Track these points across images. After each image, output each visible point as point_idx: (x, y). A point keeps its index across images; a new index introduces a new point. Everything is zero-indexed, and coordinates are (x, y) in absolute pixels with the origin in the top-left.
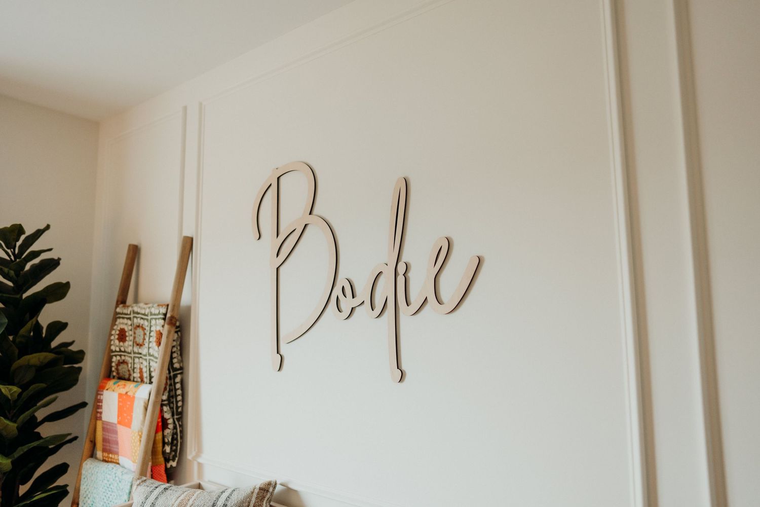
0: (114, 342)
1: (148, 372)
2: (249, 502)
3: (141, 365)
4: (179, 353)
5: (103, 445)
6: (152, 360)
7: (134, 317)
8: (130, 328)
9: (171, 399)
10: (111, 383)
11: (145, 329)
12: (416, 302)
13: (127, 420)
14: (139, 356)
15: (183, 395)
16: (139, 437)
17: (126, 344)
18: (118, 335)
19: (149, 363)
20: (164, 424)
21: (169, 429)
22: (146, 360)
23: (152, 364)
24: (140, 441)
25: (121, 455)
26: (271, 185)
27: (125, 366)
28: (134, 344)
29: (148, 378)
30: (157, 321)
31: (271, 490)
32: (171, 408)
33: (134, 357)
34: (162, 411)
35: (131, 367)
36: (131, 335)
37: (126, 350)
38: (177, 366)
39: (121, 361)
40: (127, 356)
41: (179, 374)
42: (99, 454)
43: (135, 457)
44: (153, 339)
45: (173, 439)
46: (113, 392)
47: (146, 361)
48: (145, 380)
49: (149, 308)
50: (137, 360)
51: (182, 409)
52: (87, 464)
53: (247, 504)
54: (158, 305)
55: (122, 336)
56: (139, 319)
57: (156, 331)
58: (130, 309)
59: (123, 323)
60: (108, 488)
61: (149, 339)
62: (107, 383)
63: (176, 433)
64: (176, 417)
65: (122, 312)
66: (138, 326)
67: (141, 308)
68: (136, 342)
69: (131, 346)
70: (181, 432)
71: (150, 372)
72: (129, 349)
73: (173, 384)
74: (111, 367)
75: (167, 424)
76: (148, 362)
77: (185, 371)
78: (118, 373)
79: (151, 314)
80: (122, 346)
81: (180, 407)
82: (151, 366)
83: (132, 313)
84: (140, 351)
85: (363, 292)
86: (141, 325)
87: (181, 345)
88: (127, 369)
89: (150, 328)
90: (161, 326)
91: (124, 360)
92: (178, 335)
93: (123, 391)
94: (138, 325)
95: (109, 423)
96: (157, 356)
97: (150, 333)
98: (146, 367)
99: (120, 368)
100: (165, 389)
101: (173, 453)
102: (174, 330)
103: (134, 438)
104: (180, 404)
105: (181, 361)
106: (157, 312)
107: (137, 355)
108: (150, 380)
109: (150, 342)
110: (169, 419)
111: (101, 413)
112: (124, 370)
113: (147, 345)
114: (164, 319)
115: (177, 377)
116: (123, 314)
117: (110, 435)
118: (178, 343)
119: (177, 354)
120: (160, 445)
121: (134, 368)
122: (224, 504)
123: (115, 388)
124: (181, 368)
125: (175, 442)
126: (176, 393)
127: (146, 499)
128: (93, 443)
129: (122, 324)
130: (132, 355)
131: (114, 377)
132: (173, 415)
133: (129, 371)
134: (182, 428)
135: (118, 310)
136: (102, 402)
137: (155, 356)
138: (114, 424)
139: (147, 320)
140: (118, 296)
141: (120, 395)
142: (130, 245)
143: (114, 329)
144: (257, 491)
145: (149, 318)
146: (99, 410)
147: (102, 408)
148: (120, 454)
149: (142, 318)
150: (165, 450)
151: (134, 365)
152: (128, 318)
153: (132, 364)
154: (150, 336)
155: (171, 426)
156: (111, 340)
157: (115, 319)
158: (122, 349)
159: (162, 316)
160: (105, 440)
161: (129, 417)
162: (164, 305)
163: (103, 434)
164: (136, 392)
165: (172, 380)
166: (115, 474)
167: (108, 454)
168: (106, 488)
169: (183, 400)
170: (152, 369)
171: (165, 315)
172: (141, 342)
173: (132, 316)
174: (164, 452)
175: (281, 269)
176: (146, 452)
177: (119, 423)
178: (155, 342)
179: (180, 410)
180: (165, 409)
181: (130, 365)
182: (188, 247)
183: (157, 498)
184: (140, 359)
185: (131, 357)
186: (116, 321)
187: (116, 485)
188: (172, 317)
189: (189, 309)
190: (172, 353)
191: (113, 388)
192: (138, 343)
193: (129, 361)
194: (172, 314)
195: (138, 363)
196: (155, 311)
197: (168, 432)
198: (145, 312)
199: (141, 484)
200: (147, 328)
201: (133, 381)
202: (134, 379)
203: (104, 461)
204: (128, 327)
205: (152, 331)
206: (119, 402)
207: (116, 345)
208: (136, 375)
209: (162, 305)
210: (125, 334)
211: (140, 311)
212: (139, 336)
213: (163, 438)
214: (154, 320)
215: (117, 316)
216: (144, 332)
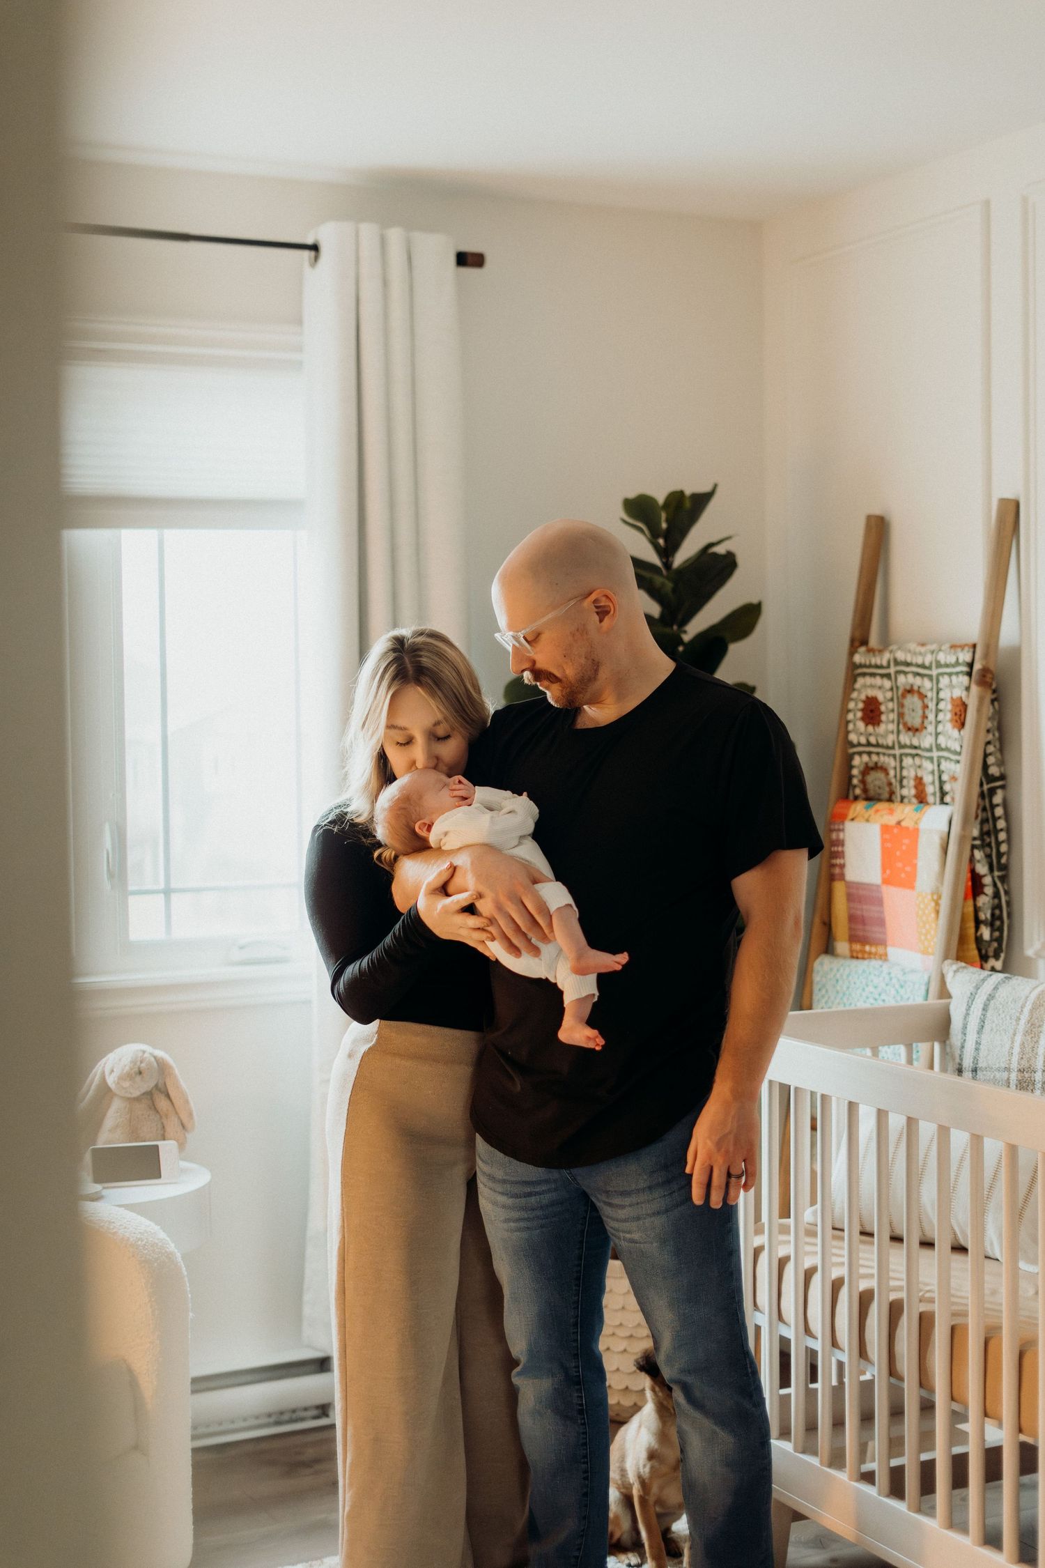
0: (855, 725)
1: (937, 783)
3: (918, 770)
4: (998, 745)
5: (850, 929)
6: (947, 759)
7: (898, 672)
8: (889, 695)
9: (985, 837)
10: (859, 807)
11: (926, 696)
13: (903, 875)
14: (914, 752)
15: (1008, 830)
16: (933, 904)
17: (882, 728)
18: (863, 710)
19: (939, 766)
20: (976, 885)
21: (986, 895)
22: (931, 759)
23: (945, 765)
24: (937, 912)
25: (893, 945)
27: (881, 775)
28: (902, 728)
29: (938, 794)
30: (954, 678)
32: (989, 856)
33: (901, 755)
34: (972, 859)
35: (895, 776)
36: (893, 711)
37: (880, 742)
38: (994, 771)
39: (871, 765)
40: (884, 754)
41: (999, 787)
42: (842, 946)
43: (926, 944)
44: (946, 716)
45: (993, 915)
46: (868, 825)
47: (932, 762)
48: (930, 799)
49: (932, 652)
51: (1008, 860)
52: (822, 964)
54: (953, 647)
55: (872, 712)
56: (910, 676)
57: (952, 698)
58: (887, 656)
59: (872, 686)
60: (876, 1000)
61: (936, 716)
62: (848, 808)
63: (999, 906)
64: (996, 873)
65: (868, 663)
66: (910, 691)
67: (915, 654)
68: (905, 724)
69: (892, 732)
70: (1009, 903)
71: (941, 783)
72: (890, 740)
73: (989, 807)
74: (851, 777)
75: (983, 886)
76: (936, 763)
77: (1010, 781)
78: (865, 790)
79: (939, 665)
80: (870, 734)
81: (1004, 854)
82: (943, 772)
83: (892, 664)
84: (915, 742)
86: (916, 688)
87: (1000, 728)
88: (885, 780)
89: (938, 693)
90: (964, 688)
91: (876, 763)
92: (996, 707)
93: (891, 820)
94: (908, 688)
95: (863, 884)
96: (958, 749)
97: (937, 704)
98: (933, 772)
99: (869, 778)
100: (977, 817)
101: (995, 945)
102: (989, 696)
103: (922, 906)
104: (1004, 848)
105: (1001, 763)
106: (952, 659)
107: (908, 751)
108: (943, 798)
109: (938, 722)
110: (984, 876)
111: (842, 866)
112: (877, 783)
113: (931, 728)
114: (969, 674)
115: (996, 793)
116: (870, 666)
117: (865, 907)
118: (995, 724)
119: (995, 746)
120: (971, 924)
121: (902, 778)
123: (870, 816)
124: (1002, 777)
125: (998, 923)
126: (995, 826)
127: (977, 988)
128: (828, 928)
129: (867, 687)
130: (897, 752)
131: (856, 798)
132: (991, 869)
133: (890, 784)
134: (1010, 897)
135: (858, 658)
136: (843, 845)
137: (953, 749)
138: (874, 884)
139: (930, 677)
140: (853, 631)
141: (885, 829)
142: (869, 518)
143: (852, 699)
145: (934, 672)
146: (838, 861)
147: (844, 858)
148: (888, 943)
149: (918, 674)
150: (981, 935)
151: (901, 771)
152: (882, 676)
153: (898, 769)
154: (938, 711)
155: (989, 890)
156: (848, 722)
157: (852, 677)
158: (873, 740)
159: (965, 669)
160: (852, 918)
161: (908, 869)
162: (966, 645)
163: (849, 908)
164: (919, 819)
165: (987, 801)
166: (889, 974)
167: (865, 943)
168: (871, 1000)
169: (1009, 840)
170: (945, 777)
171: (971, 665)
172: (917, 722)
173: (892, 670)
174: (979, 940)
177: (886, 881)
178: (951, 721)
179: (1004, 860)
180: (978, 854)
181: (892, 773)
182: (1010, 519)
183: (996, 988)
184: (917, 759)
185: (894, 756)
186: (855, 681)
187: (893, 992)
188: (985, 671)
189: (1015, 654)
190: (986, 756)
191: (866, 816)
192: (910, 725)
193: (889, 764)
194: (984, 663)
195: (911, 766)
196: (946, 658)
197: (983, 901)
198: (924, 662)
199: (961, 970)
200: (929, 694)
201: (902, 801)
202: (902, 798)
203: (852, 957)
204: (884, 693)
205: (942, 700)
206: (884, 841)
207: (859, 731)
208: (909, 791)
209: (962, 647)
210: (879, 709)
211: (912, 658)
212: (911, 712)
213: (976, 910)
214: (946, 677)
215: (854, 673)
216: (923, 702)
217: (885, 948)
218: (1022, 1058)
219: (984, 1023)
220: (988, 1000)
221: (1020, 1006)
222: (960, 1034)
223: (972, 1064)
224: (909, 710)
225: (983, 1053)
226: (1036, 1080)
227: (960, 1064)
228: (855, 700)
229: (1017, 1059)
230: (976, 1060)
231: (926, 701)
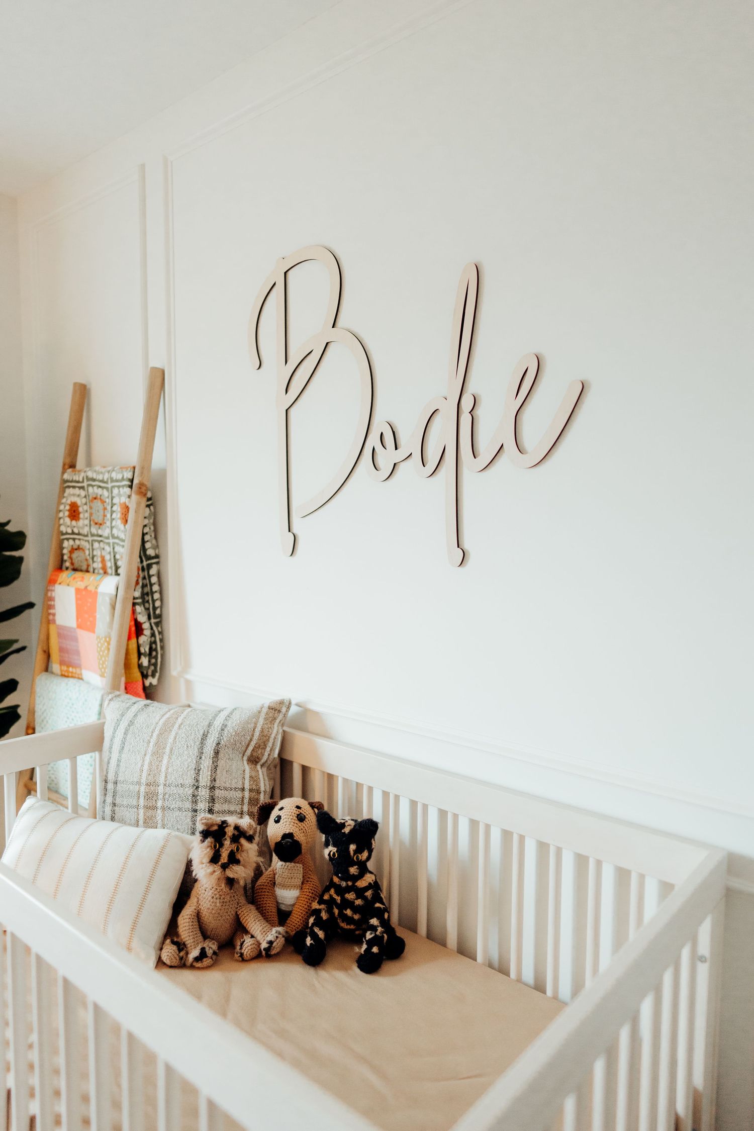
0: (64, 520)
1: (113, 560)
2: (256, 724)
3: (102, 551)
4: (153, 536)
5: (60, 656)
6: (118, 544)
7: (88, 485)
8: (84, 500)
9: (146, 596)
10: (64, 576)
11: (105, 502)
12: (486, 450)
13: (88, 623)
14: (100, 539)
15: (161, 593)
16: (106, 644)
17: (81, 523)
18: (69, 510)
19: (114, 549)
20: (138, 629)
21: (145, 635)
22: (108, 544)
23: (117, 549)
24: (109, 649)
25: (85, 668)
26: (275, 284)
27: (81, 553)
28: (92, 522)
29: (114, 568)
30: (121, 489)
31: (284, 710)
32: (148, 609)
33: (92, 541)
34: (134, 612)
35: (89, 555)
36: (87, 511)
37: (81, 531)
38: (151, 552)
39: (75, 547)
40: (83, 540)
41: (154, 563)
42: (55, 667)
43: (103, 670)
44: (117, 515)
45: (151, 648)
46: (68, 587)
47: (109, 546)
48: (109, 571)
49: (109, 472)
50: (96, 545)
51: (161, 610)
52: (41, 680)
53: (253, 725)
54: (121, 468)
55: (74, 513)
56: (95, 488)
57: (120, 503)
58: (82, 474)
59: (74, 495)
61: (111, 515)
62: (58, 576)
63: (155, 642)
64: (153, 621)
65: (71, 479)
66: (95, 498)
67: (98, 473)
68: (94, 521)
69: (87, 525)
70: (161, 640)
71: (116, 560)
72: (85, 531)
73: (147, 577)
74: (62, 555)
75: (143, 629)
76: (112, 547)
77: (162, 559)
78: (72, 564)
79: (112, 481)
80: (74, 527)
81: (158, 607)
82: (116, 553)
83: (85, 480)
84: (100, 532)
85: (410, 441)
86: (99, 497)
87: (154, 524)
88: (84, 557)
89: (112, 500)
90: (127, 496)
91: (79, 546)
92: (150, 510)
93: (81, 585)
94: (94, 496)
95: (65, 627)
96: (124, 538)
97: (112, 507)
98: (110, 553)
99: (74, 556)
100: (137, 583)
101: (152, 668)
102: (144, 502)
103: (99, 645)
104: (158, 604)
105: (156, 547)
106: (120, 477)
107: (96, 538)
108: (116, 571)
109: (112, 520)
110: (145, 623)
111: (54, 615)
112: (79, 559)
113: (108, 524)
114: (131, 487)
115: (152, 567)
116: (72, 481)
117: (67, 642)
118: (152, 521)
120: (135, 655)
121: (93, 556)
122: (223, 724)
123: (70, 582)
124: (157, 557)
125: (154, 653)
126: (151, 589)
127: (122, 715)
128: (48, 655)
129: (73, 496)
130: (90, 538)
131: (67, 568)
132: (149, 618)
133: (87, 560)
134: (162, 636)
135: (66, 476)
136: (54, 601)
137: (121, 537)
138: (72, 628)
139: (107, 488)
140: (65, 458)
141: (78, 591)
142: (75, 384)
143: (63, 503)
144: (265, 710)
145: (110, 485)
146: (51, 611)
147: (54, 608)
148: (83, 667)
149: (100, 487)
150: (142, 663)
151: (93, 551)
152: (80, 488)
153: (91, 550)
154: (112, 512)
155: (147, 632)
156: (60, 518)
157: (63, 490)
158: (76, 531)
159: (129, 483)
160: (61, 650)
161: (91, 619)
162: (130, 467)
163: (59, 642)
164: (98, 585)
165: (146, 572)
167: (68, 666)
169: (161, 600)
170: (118, 557)
171: (132, 481)
172: (100, 519)
173: (85, 484)
174: (140, 666)
175: (292, 411)
176: (116, 663)
177: (79, 626)
178: (120, 519)
179: (158, 612)
180: (139, 609)
181: (87, 552)
182: (159, 380)
183: (135, 716)
184: (101, 543)
185: (88, 541)
186: (64, 492)
188: (141, 485)
189: (163, 474)
190: (144, 535)
191: (68, 581)
192: (96, 521)
193: (86, 547)
194: (140, 479)
195: (98, 548)
196: (117, 475)
197: (144, 639)
198: (103, 478)
199: (114, 699)
200: (107, 500)
201: (94, 572)
202: (94, 569)
203: (63, 676)
204: (81, 499)
205: (115, 504)
206: (77, 599)
207: (67, 524)
208: (97, 565)
209: (127, 468)
210: (78, 510)
211: (96, 477)
212: (97, 512)
213: (139, 647)
214: (116, 488)
215: (65, 485)
216: (104, 506)
217: (81, 670)
218: (149, 774)
219: (124, 744)
220: (129, 725)
221: (151, 730)
222: (108, 752)
223: (114, 778)
224: (96, 511)
225: (122, 769)
226: (160, 793)
227: (106, 776)
228: (65, 504)
229: (145, 776)
230: (117, 774)
231: (105, 504)
